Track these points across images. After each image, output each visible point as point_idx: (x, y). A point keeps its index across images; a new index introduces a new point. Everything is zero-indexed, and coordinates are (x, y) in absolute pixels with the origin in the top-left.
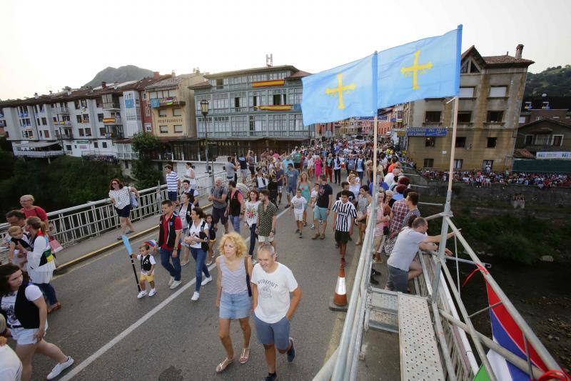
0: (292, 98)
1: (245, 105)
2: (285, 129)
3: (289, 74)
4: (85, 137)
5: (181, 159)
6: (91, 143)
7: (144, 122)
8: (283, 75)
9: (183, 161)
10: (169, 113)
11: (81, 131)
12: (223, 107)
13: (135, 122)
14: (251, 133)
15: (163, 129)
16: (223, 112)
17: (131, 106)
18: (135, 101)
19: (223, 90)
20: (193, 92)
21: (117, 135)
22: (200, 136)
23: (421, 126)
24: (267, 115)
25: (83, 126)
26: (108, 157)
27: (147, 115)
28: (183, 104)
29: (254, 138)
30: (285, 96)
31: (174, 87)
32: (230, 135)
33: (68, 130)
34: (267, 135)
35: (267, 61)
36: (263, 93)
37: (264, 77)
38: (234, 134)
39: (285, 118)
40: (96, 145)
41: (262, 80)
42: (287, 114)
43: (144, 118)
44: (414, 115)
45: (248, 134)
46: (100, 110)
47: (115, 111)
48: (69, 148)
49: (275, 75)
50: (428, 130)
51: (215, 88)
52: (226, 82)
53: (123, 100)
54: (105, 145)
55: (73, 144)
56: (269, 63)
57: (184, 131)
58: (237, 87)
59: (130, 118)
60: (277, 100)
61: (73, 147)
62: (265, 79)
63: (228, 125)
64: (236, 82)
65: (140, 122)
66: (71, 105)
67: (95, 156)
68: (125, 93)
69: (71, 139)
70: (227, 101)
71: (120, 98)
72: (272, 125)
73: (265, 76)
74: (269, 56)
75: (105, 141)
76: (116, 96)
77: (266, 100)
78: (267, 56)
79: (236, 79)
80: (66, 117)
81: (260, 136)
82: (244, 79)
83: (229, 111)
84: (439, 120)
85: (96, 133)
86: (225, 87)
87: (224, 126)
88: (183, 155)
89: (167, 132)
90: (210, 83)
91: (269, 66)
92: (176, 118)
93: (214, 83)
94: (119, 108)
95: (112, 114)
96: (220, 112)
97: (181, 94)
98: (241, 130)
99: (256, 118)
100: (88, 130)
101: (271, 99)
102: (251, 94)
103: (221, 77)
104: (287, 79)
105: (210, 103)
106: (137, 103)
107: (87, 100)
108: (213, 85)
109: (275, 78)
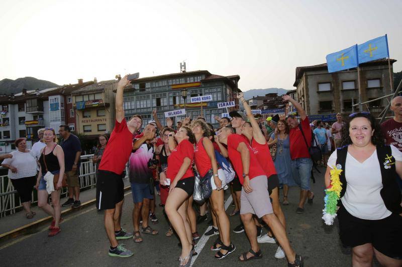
1: (166, 104)
3: (204, 77)
4: (3, 140)
6: (8, 145)
7: (67, 123)
8: (199, 79)
10: (93, 115)
12: (145, 106)
13: (59, 122)
15: (86, 129)
16: (145, 110)
17: (56, 109)
18: (60, 105)
19: (145, 92)
23: (317, 114)
25: (2, 129)
27: (71, 116)
28: (107, 105)
31: (100, 91)
37: (182, 81)
40: (13, 147)
41: (181, 83)
42: (204, 110)
43: (68, 119)
44: (310, 105)
46: (21, 114)
47: (38, 114)
49: (192, 78)
50: (323, 116)
51: (138, 91)
52: (148, 85)
53: (47, 105)
57: (108, 130)
58: (157, 89)
59: (54, 120)
62: (183, 82)
64: (157, 86)
68: (50, 98)
70: (149, 102)
71: (45, 103)
73: (183, 79)
74: (183, 64)
76: (41, 100)
79: (157, 83)
82: (164, 83)
84: (331, 108)
85: (15, 135)
86: (147, 90)
89: (90, 131)
90: (133, 87)
92: (99, 118)
94: (43, 110)
95: (35, 117)
96: (142, 111)
97: (106, 97)
102: (171, 95)
103: (144, 81)
104: (202, 81)
105: (133, 103)
106: (62, 106)
107: (9, 105)
108: (136, 88)
109: (192, 81)
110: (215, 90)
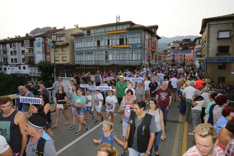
0: (130, 40)
1: (103, 45)
2: (126, 59)
3: (128, 26)
4: (14, 63)
5: (65, 77)
6: (17, 66)
7: (46, 55)
8: (125, 27)
9: (66, 77)
10: (60, 50)
11: (12, 59)
12: (90, 46)
13: (41, 55)
14: (106, 61)
15: (56, 59)
16: (90, 49)
17: (39, 46)
18: (41, 43)
19: (90, 36)
20: (73, 38)
21: (31, 62)
22: (77, 63)
23: (215, 56)
24: (116, 50)
25: (13, 57)
26: (25, 75)
27: (48, 51)
28: (67, 45)
29: (108, 64)
30: (126, 39)
31: (63, 35)
32: (93, 63)
33: (6, 59)
34: (116, 62)
35: (117, 20)
36: (114, 38)
37: (114, 28)
38: (96, 62)
39: (126, 52)
40: (20, 68)
41: (113, 30)
42: (128, 50)
43: (46, 53)
44: (210, 49)
45: (104, 62)
46: (23, 49)
47: (31, 49)
48: (5, 69)
49: (121, 27)
50: (220, 58)
51: (86, 35)
52: (92, 31)
53: (35, 43)
54: (24, 68)
55: (7, 67)
56: (118, 21)
57: (68, 60)
58: (98, 34)
59: (39, 53)
60: (121, 41)
61: (7, 69)
62: (115, 30)
63: (93, 56)
64: (98, 32)
65: (44, 55)
66: (8, 45)
67: (18, 74)
68: (37, 39)
69: (7, 64)
70: (92, 43)
71: (34, 42)
72: (119, 56)
74: (118, 17)
75: (24, 65)
76: (32, 40)
77: (115, 42)
78: (117, 17)
79: (98, 30)
80: (5, 52)
81: (111, 63)
82: (103, 30)
83: (93, 49)
84: (228, 51)
85: (20, 61)
87: (90, 57)
88: (66, 74)
89: (58, 61)
90: (83, 32)
91: (117, 22)
93: (85, 32)
94: (33, 47)
95: (30, 51)
96: (88, 49)
97: (66, 39)
98: (100, 59)
99: (109, 52)
100: (16, 59)
101: (118, 41)
102: (106, 38)
103: (89, 29)
104: (128, 29)
105: (83, 44)
106: (43, 44)
107: (16, 43)
108: (85, 33)
109: (121, 29)
110: (136, 36)
